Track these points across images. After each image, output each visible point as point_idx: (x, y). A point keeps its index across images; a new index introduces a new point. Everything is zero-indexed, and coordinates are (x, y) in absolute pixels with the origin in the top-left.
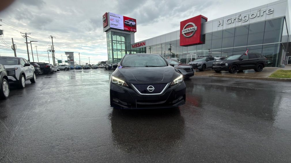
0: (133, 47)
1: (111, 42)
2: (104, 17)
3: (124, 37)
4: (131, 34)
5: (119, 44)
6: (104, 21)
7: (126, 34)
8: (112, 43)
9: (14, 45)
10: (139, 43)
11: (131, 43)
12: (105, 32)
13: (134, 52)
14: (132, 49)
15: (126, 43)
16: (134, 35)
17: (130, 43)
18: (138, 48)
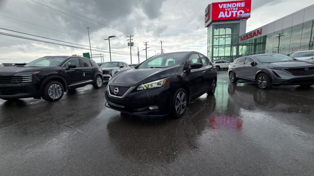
0: (242, 39)
1: (211, 37)
2: (206, 11)
3: (231, 29)
4: (241, 22)
5: (223, 39)
6: (206, 15)
7: (233, 24)
8: (213, 38)
9: (138, 52)
10: (252, 33)
11: (240, 35)
12: (207, 28)
13: (243, 46)
14: (240, 42)
15: (232, 36)
16: (246, 22)
17: (238, 35)
18: (249, 39)
